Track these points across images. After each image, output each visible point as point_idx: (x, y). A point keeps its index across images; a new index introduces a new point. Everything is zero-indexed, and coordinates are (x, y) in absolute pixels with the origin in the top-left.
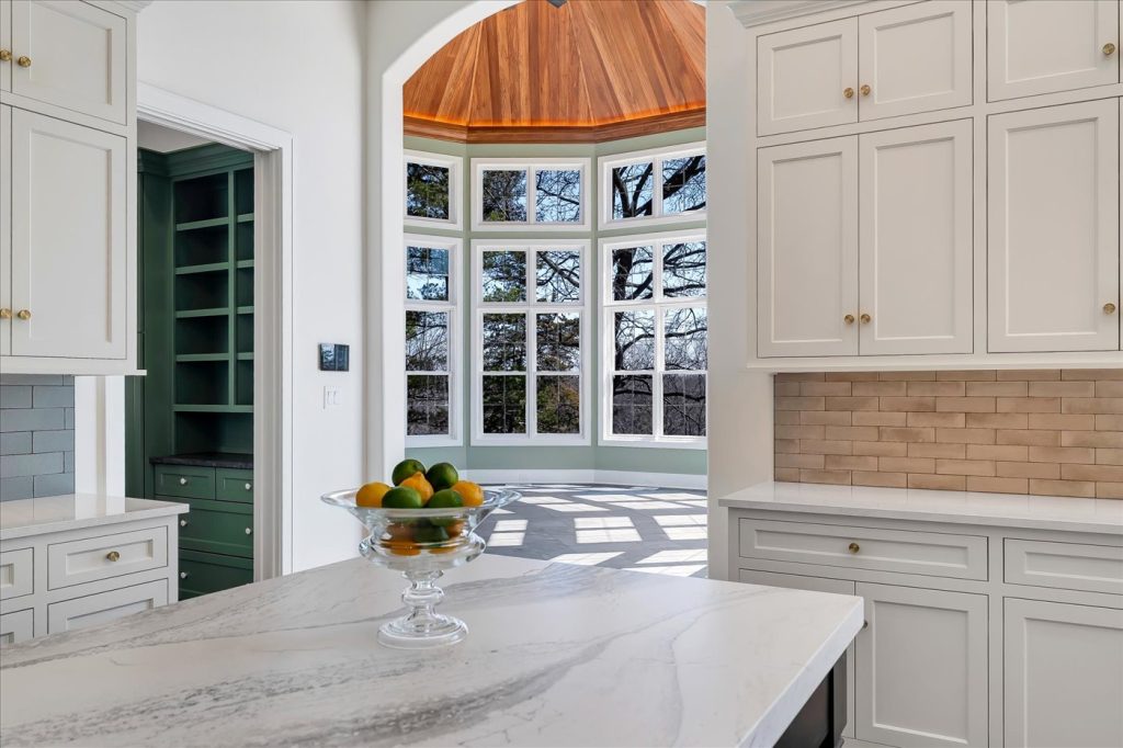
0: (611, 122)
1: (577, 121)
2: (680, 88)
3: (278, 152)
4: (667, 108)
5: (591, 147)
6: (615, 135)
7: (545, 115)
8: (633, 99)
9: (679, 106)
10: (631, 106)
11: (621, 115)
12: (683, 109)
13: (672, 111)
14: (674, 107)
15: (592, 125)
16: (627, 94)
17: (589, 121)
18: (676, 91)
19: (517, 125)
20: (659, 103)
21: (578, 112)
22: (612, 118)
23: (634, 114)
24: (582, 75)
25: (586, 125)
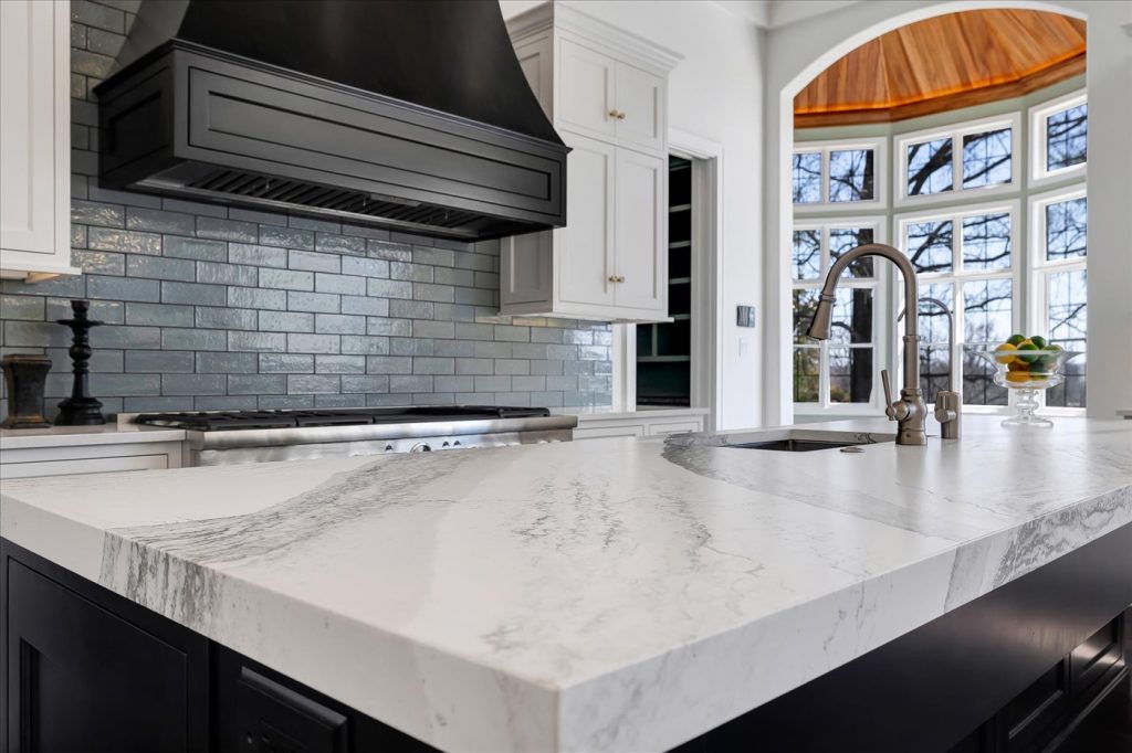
0: (908, 101)
1: (872, 102)
2: (985, 63)
3: (713, 160)
4: (969, 84)
5: (887, 127)
6: (913, 113)
7: (841, 99)
8: (931, 78)
9: (983, 80)
10: (931, 86)
11: (919, 93)
12: (987, 84)
13: (975, 86)
14: (977, 82)
15: (889, 105)
16: (928, 73)
17: (886, 101)
18: (981, 67)
19: (814, 110)
20: (961, 79)
21: (875, 94)
22: (910, 97)
23: (934, 90)
24: (882, 61)
25: (882, 106)
